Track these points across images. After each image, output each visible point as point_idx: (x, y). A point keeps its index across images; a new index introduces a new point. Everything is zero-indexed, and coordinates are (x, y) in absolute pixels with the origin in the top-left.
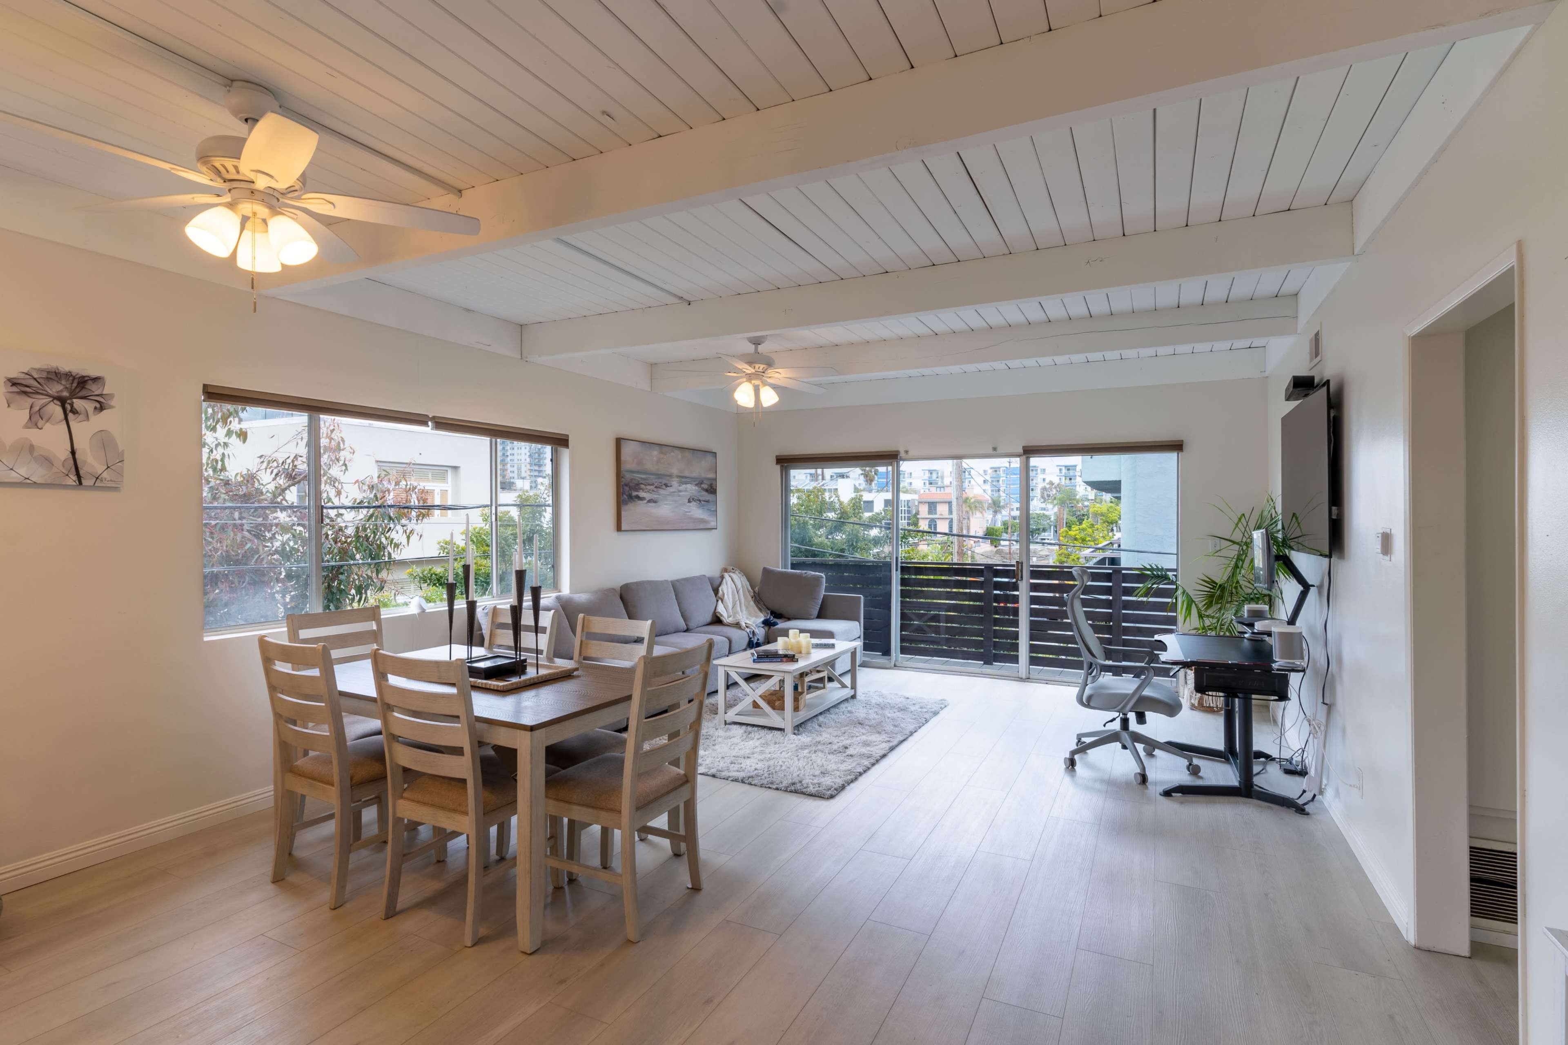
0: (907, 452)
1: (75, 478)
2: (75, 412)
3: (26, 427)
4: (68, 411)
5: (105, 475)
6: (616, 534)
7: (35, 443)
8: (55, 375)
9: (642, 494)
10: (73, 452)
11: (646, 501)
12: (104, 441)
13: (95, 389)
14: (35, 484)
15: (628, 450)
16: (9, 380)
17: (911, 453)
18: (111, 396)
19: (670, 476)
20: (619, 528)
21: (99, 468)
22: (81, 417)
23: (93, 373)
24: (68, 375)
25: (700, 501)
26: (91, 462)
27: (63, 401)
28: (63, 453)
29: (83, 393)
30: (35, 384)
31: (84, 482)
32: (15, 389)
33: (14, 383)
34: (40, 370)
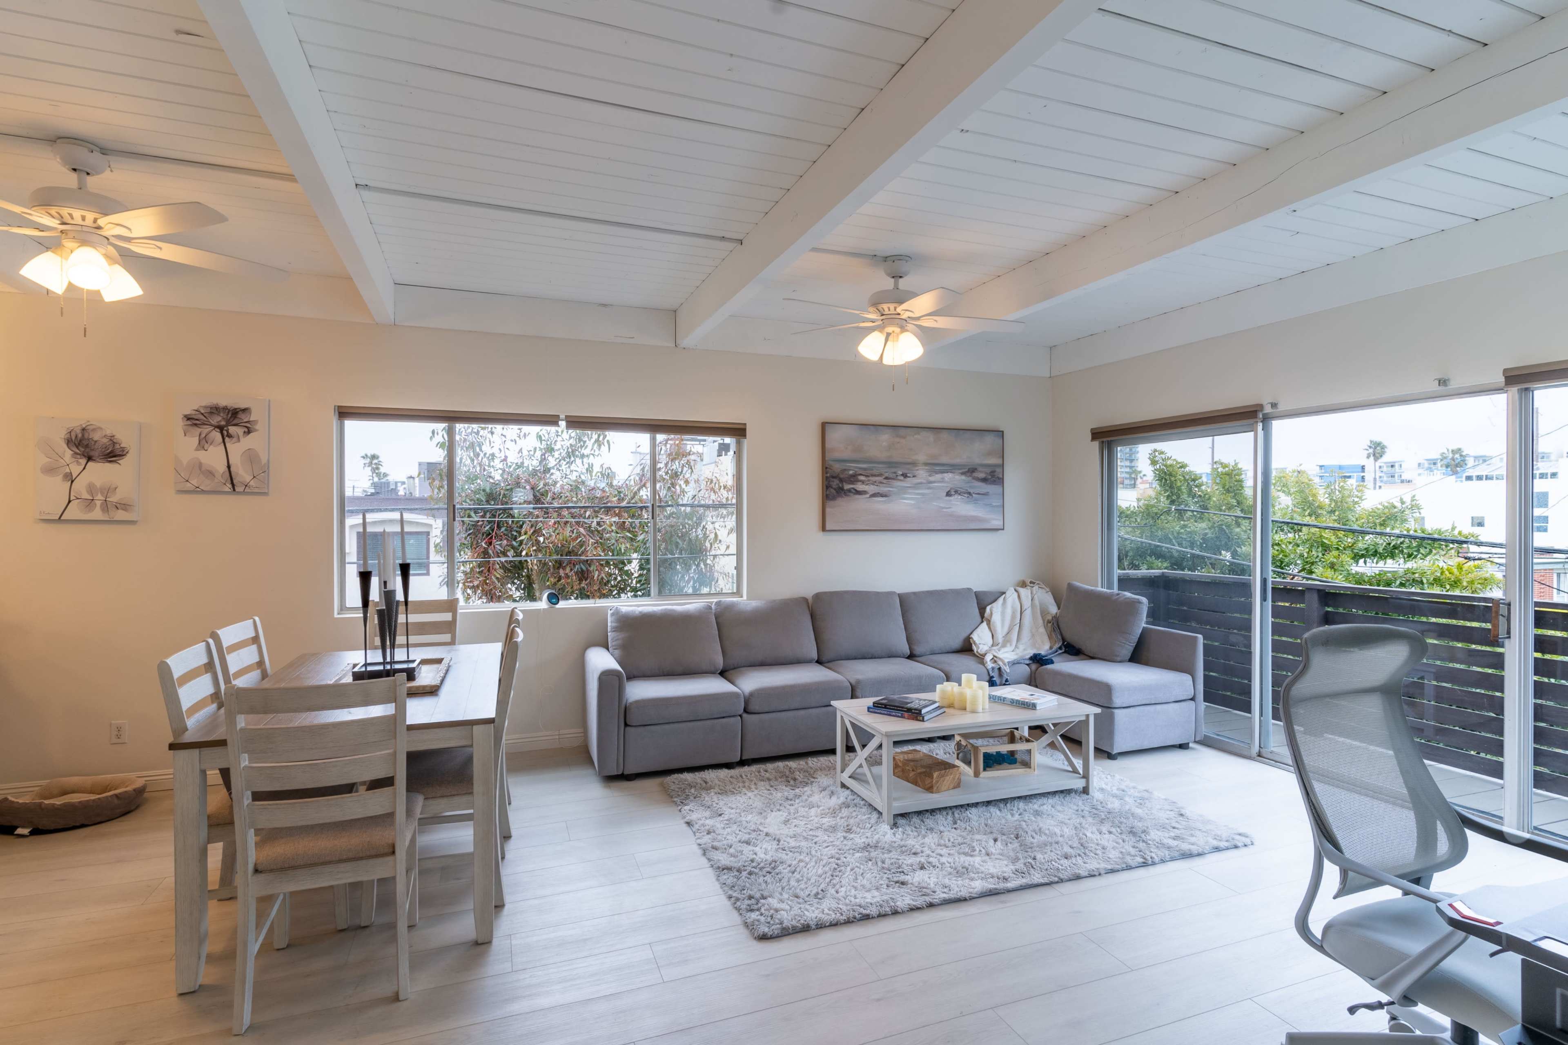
0: (1274, 405)
1: (230, 486)
2: (229, 436)
3: (197, 450)
4: (225, 435)
5: (252, 483)
6: (821, 533)
7: (203, 461)
8: (215, 410)
9: (860, 487)
10: (229, 467)
11: (868, 496)
12: (251, 457)
13: (244, 417)
14: (203, 492)
15: (836, 436)
16: (185, 416)
17: (1282, 408)
18: (256, 422)
19: (914, 464)
20: (824, 529)
21: (248, 478)
22: (234, 440)
23: (243, 406)
24: (225, 409)
25: (969, 493)
26: (242, 474)
27: (221, 429)
28: (222, 468)
29: (235, 422)
30: (202, 417)
31: (237, 489)
32: (189, 422)
33: (188, 418)
34: (206, 407)
